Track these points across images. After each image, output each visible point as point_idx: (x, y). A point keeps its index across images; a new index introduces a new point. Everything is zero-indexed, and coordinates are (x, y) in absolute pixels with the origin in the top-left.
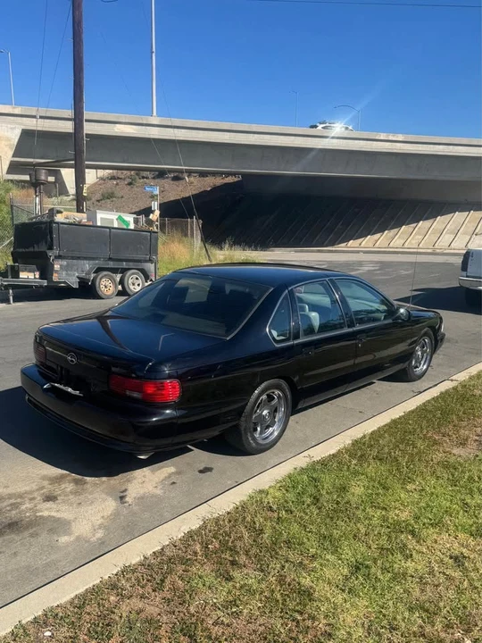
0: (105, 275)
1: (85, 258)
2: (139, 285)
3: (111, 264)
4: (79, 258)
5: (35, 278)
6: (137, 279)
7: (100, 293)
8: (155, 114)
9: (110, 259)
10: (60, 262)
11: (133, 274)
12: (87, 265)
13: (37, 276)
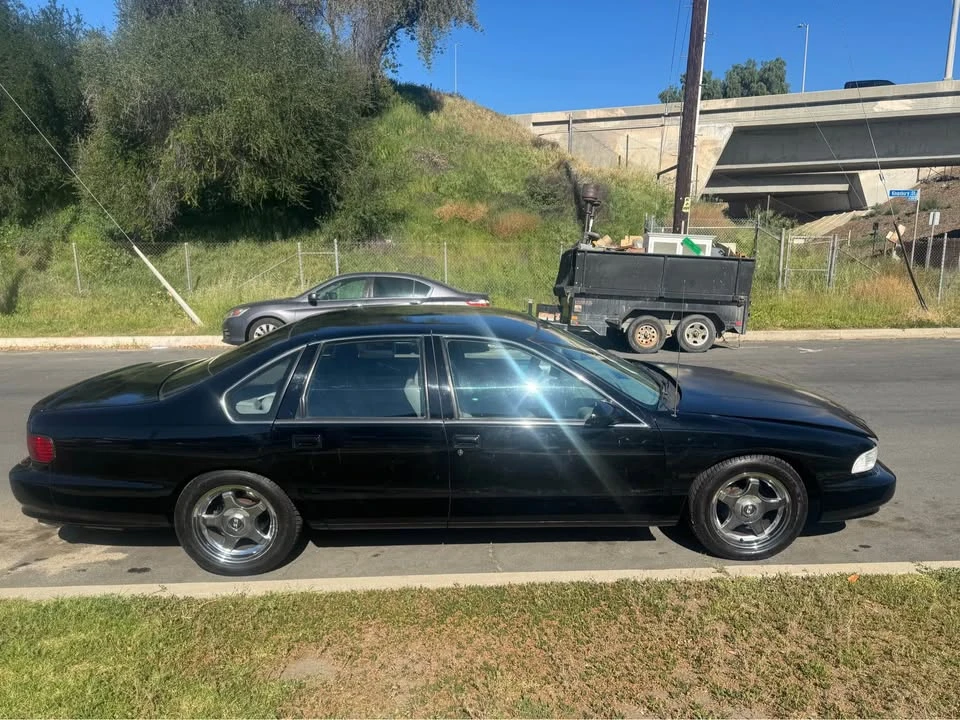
0: (645, 321)
1: (620, 297)
2: (703, 337)
3: (664, 307)
4: (610, 297)
5: (555, 321)
6: (702, 328)
7: (633, 345)
8: (950, 74)
9: (661, 299)
10: (583, 301)
11: (695, 320)
12: (625, 307)
13: (558, 319)
